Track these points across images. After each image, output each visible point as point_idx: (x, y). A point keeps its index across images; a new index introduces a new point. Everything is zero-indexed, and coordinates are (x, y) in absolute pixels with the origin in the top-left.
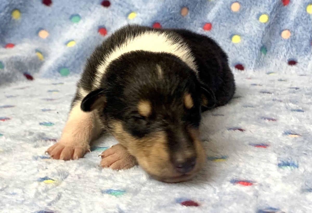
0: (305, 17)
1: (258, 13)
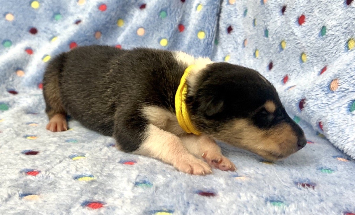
0: (196, 42)
1: (159, 37)
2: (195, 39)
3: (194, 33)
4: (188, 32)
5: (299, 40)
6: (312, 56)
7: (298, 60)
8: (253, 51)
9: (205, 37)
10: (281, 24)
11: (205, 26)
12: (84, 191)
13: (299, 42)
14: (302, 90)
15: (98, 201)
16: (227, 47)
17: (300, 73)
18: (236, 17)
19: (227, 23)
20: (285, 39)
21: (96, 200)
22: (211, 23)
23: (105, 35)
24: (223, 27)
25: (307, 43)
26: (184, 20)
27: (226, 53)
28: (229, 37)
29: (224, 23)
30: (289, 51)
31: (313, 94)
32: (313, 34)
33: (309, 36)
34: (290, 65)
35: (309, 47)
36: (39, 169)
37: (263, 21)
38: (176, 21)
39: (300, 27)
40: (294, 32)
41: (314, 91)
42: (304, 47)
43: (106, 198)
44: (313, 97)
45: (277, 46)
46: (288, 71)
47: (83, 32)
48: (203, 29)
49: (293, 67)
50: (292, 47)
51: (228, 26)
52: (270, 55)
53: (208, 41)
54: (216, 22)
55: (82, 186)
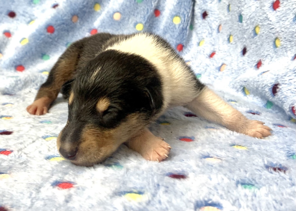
0: (172, 27)
1: (135, 22)
2: (171, 24)
3: (170, 18)
4: (164, 17)
5: (274, 25)
6: (286, 41)
7: (271, 45)
8: (227, 36)
9: (180, 22)
10: (256, 9)
11: (181, 11)
12: (55, 171)
13: (273, 27)
14: (275, 75)
15: (69, 181)
16: (202, 33)
17: (274, 58)
18: (211, 3)
19: (203, 9)
20: (259, 25)
21: (66, 180)
22: (187, 8)
23: (82, 19)
24: (198, 12)
25: (281, 28)
26: (160, 6)
27: (201, 38)
28: (204, 22)
29: (199, 9)
30: (263, 37)
31: (287, 78)
32: (288, 19)
33: (283, 21)
34: (264, 50)
35: (283, 32)
36: (11, 149)
37: (237, 6)
38: (152, 5)
39: (275, 12)
40: (268, 17)
41: (288, 75)
42: (277, 32)
43: (76, 178)
44: (286, 82)
45: (251, 31)
46: (261, 56)
47: (60, 16)
48: (178, 14)
49: (266, 52)
50: (266, 32)
51: (203, 12)
52: (244, 40)
53: (183, 26)
54: (191, 7)
55: (53, 166)
